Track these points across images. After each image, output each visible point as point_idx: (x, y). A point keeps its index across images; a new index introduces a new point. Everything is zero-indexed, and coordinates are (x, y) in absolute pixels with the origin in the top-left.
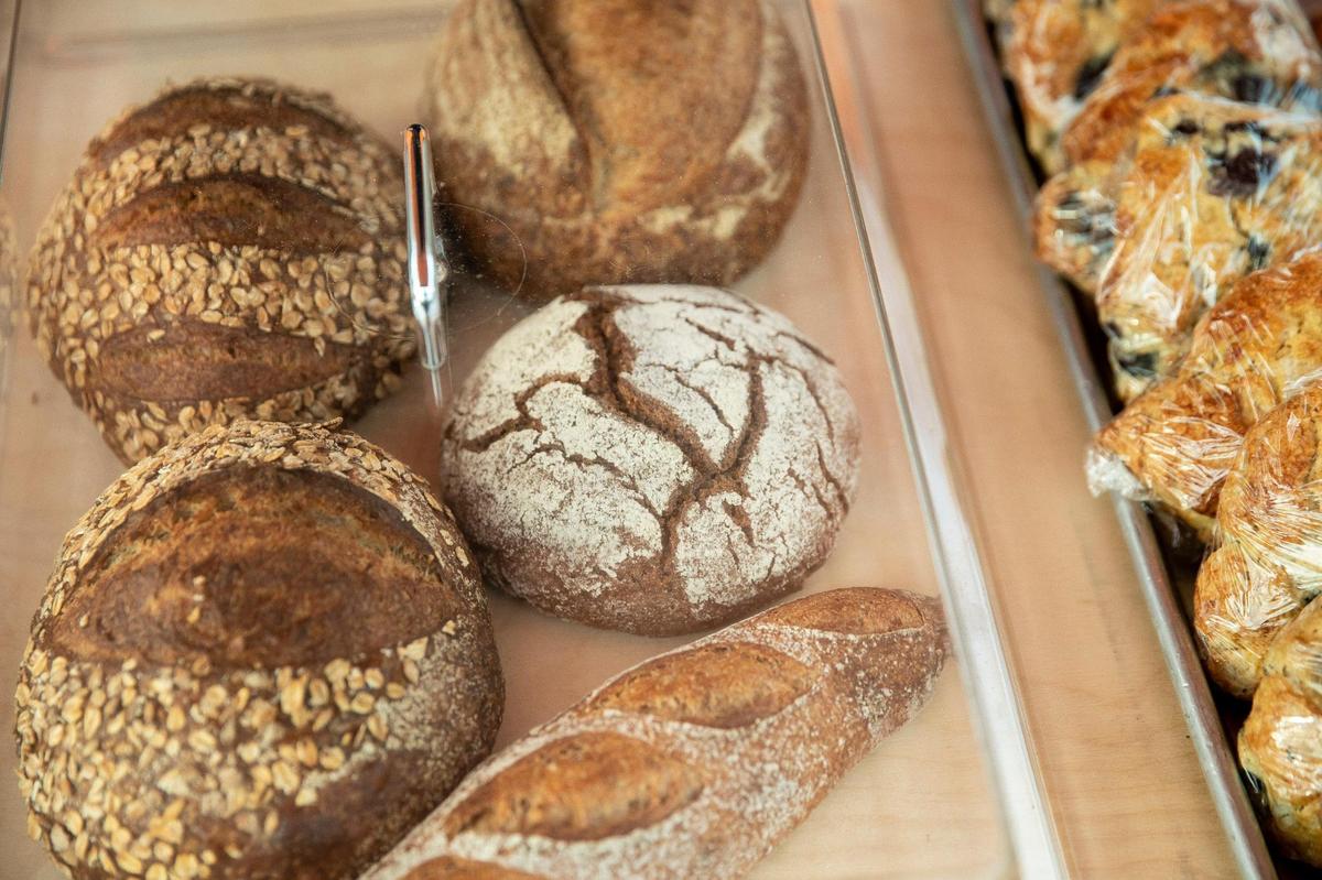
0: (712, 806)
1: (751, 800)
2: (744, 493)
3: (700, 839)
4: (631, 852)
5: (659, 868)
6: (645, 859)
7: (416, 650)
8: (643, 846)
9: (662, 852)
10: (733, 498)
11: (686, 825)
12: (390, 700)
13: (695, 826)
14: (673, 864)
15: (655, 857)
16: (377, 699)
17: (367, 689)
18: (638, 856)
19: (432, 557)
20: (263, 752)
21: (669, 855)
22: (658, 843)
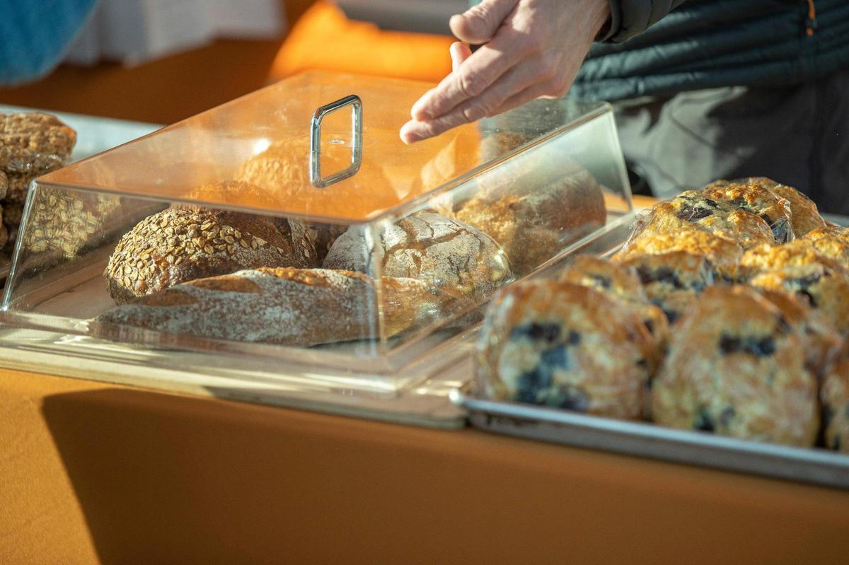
0: (329, 294)
1: (346, 302)
2: (424, 254)
3: (319, 301)
4: (289, 287)
5: (297, 300)
6: (293, 293)
7: (261, 242)
8: (294, 288)
9: (301, 295)
10: (419, 254)
11: (315, 292)
12: (240, 245)
13: (318, 295)
14: (304, 302)
15: (297, 295)
16: (235, 242)
17: (233, 236)
18: (291, 291)
19: (289, 234)
20: (187, 238)
21: (303, 298)
22: (301, 291)
